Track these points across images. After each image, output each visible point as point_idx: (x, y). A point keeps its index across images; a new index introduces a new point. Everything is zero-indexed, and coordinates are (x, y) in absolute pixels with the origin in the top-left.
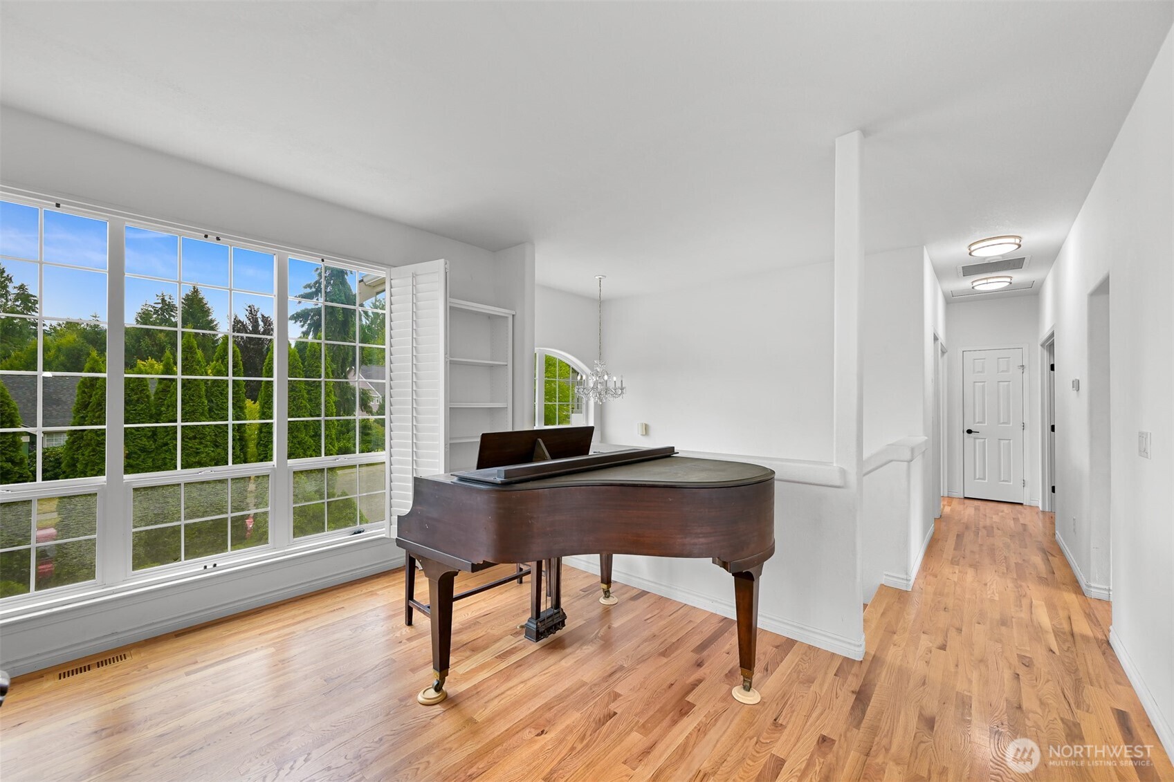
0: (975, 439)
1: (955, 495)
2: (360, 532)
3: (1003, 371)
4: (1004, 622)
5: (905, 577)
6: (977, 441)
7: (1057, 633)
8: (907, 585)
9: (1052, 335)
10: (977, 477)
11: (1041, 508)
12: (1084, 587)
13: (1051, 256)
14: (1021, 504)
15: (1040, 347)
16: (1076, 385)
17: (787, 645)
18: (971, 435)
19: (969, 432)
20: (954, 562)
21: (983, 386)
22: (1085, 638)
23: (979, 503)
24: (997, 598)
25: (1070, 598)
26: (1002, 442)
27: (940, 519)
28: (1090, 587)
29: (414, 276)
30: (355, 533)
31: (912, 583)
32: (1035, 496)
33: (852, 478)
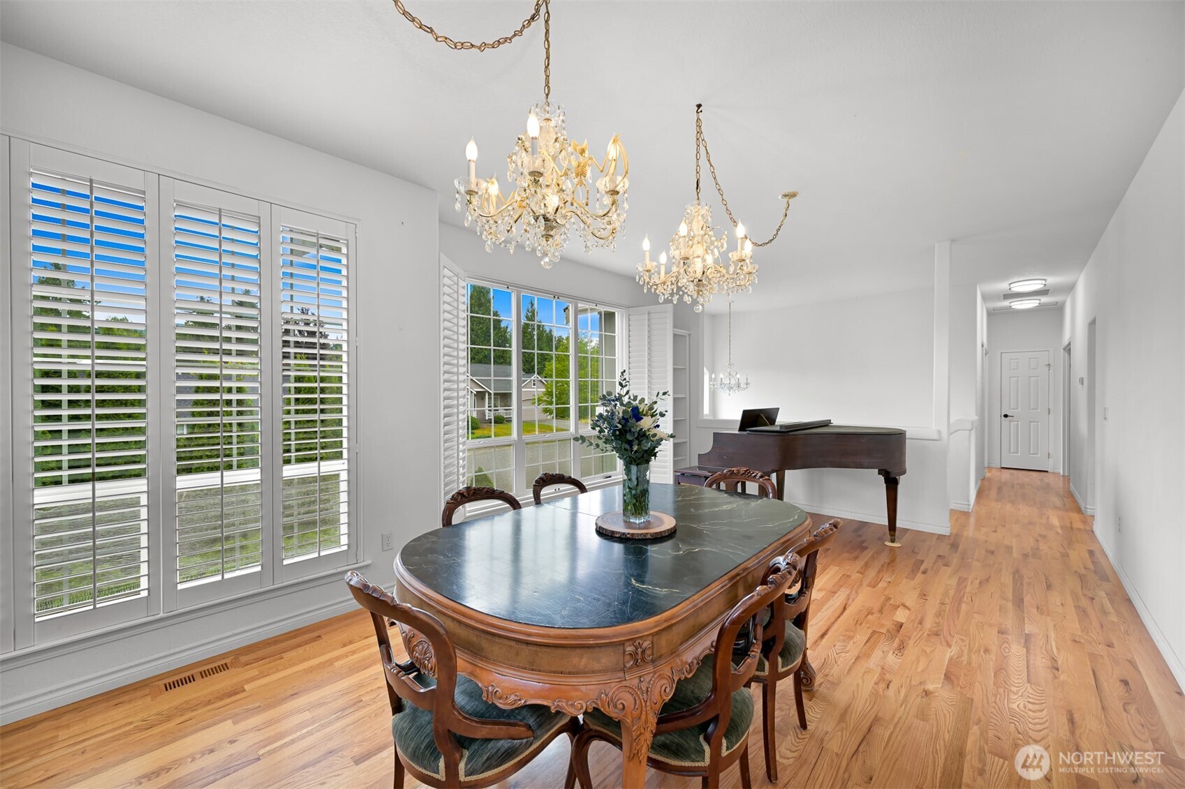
0: (1010, 421)
1: (994, 466)
2: (610, 477)
3: (1033, 369)
4: (1030, 523)
5: (967, 503)
6: (1012, 423)
7: (1062, 527)
8: (968, 508)
9: (1069, 344)
10: (1012, 451)
11: (1062, 474)
12: (1083, 509)
13: (1070, 288)
14: (1047, 471)
15: (1062, 350)
16: (1082, 381)
17: (906, 530)
18: (1007, 419)
19: (1006, 416)
20: (998, 500)
21: (1017, 380)
22: (1079, 529)
23: (1013, 471)
24: (1027, 515)
25: (1075, 516)
26: (1032, 424)
27: (983, 479)
28: (1086, 508)
29: (649, 313)
30: (607, 478)
31: (971, 507)
32: (1056, 465)
33: (945, 435)
